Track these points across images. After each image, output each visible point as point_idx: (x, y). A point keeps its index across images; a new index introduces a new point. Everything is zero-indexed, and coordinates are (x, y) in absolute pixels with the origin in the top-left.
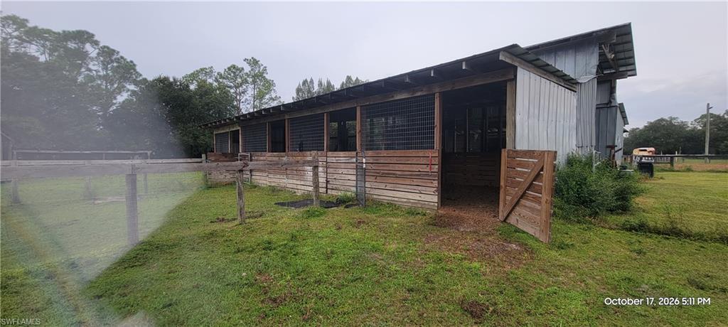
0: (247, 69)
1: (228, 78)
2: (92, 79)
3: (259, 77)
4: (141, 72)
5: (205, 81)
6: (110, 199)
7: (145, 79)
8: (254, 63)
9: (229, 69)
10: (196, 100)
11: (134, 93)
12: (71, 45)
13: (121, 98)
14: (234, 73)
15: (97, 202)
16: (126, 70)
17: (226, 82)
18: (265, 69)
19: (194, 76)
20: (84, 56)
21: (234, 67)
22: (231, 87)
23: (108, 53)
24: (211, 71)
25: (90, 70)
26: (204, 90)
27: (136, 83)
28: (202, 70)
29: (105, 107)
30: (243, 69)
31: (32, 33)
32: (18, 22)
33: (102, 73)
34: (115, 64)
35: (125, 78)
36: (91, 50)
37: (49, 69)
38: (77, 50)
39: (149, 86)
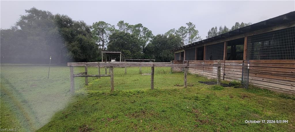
0: (187, 27)
1: (180, 32)
2: (141, 38)
3: (192, 30)
4: (153, 34)
5: (172, 34)
6: (145, 74)
7: (154, 36)
8: (190, 24)
9: (180, 28)
10: (169, 42)
11: (151, 41)
12: (137, 28)
13: (147, 43)
14: (182, 29)
15: (142, 75)
16: (149, 34)
17: (179, 33)
18: (194, 26)
19: (168, 33)
20: (139, 31)
21: (182, 27)
22: (181, 35)
23: (145, 29)
24: (174, 30)
25: (140, 35)
26: (172, 37)
27: (152, 38)
28: (171, 30)
29: (144, 47)
30: (185, 27)
31: (130, 27)
32: (127, 24)
33: (143, 36)
34: (147, 32)
35: (149, 36)
36: (141, 29)
37: (132, 36)
38: (138, 30)
39: (155, 38)
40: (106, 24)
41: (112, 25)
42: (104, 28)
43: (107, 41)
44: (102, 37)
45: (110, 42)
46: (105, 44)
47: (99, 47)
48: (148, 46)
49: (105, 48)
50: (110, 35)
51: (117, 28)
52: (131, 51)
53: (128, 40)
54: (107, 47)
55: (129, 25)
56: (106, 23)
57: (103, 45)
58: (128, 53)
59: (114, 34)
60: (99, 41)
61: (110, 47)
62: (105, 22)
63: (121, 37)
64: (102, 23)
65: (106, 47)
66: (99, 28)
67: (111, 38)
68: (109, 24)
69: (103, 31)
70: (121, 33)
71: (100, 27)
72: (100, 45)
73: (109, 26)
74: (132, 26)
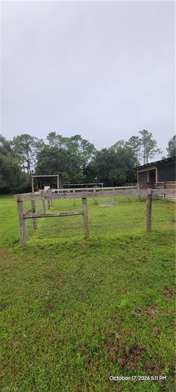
0: (141, 136)
1: (130, 144)
2: (80, 154)
3: (148, 141)
4: (96, 148)
5: (120, 147)
7: (97, 151)
8: (145, 132)
9: (131, 139)
10: (118, 157)
11: (93, 158)
12: (73, 142)
13: (89, 161)
14: (133, 140)
16: (90, 148)
17: (130, 146)
18: (151, 135)
19: (115, 146)
20: (76, 145)
21: (133, 137)
22: (132, 148)
23: (84, 142)
24: (123, 142)
25: (78, 151)
26: (121, 152)
27: (94, 153)
28: (119, 142)
29: (84, 165)
30: (138, 137)
31: (63, 140)
32: (60, 137)
33: (83, 151)
34: (87, 147)
35: (90, 152)
36: (79, 142)
37: (69, 153)
38: (75, 143)
39: (98, 154)
40: (32, 138)
41: (39, 139)
42: (29, 144)
43: (35, 161)
44: (26, 156)
45: (38, 162)
46: (31, 165)
47: (23, 170)
48: (89, 165)
49: (33, 171)
50: (38, 153)
51: (47, 142)
52: (69, 173)
53: (63, 158)
54: (34, 170)
55: (63, 137)
56: (32, 136)
57: (28, 167)
58: (64, 176)
59: (44, 151)
60: (23, 162)
61: (40, 169)
62: (29, 134)
63: (54, 155)
64: (26, 137)
65: (32, 168)
66: (22, 145)
67: (40, 156)
68: (36, 138)
69: (27, 148)
70: (53, 149)
71: (24, 142)
72: (24, 167)
73: (36, 141)
74: (67, 138)
